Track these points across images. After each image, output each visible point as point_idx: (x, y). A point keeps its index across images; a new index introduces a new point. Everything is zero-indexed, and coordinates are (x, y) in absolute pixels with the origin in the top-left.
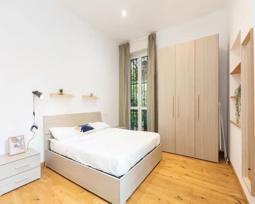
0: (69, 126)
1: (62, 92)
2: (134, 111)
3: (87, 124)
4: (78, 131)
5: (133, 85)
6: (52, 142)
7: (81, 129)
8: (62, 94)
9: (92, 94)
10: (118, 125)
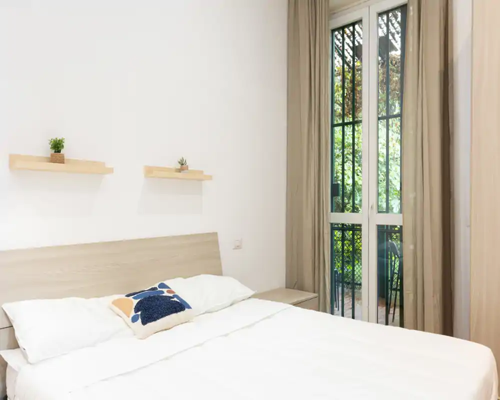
0: (86, 294)
1: (62, 151)
2: (344, 228)
3: (163, 286)
4: (124, 316)
5: (340, 128)
6: (11, 367)
7: (137, 309)
8: (62, 161)
9: (182, 163)
10: (284, 286)
